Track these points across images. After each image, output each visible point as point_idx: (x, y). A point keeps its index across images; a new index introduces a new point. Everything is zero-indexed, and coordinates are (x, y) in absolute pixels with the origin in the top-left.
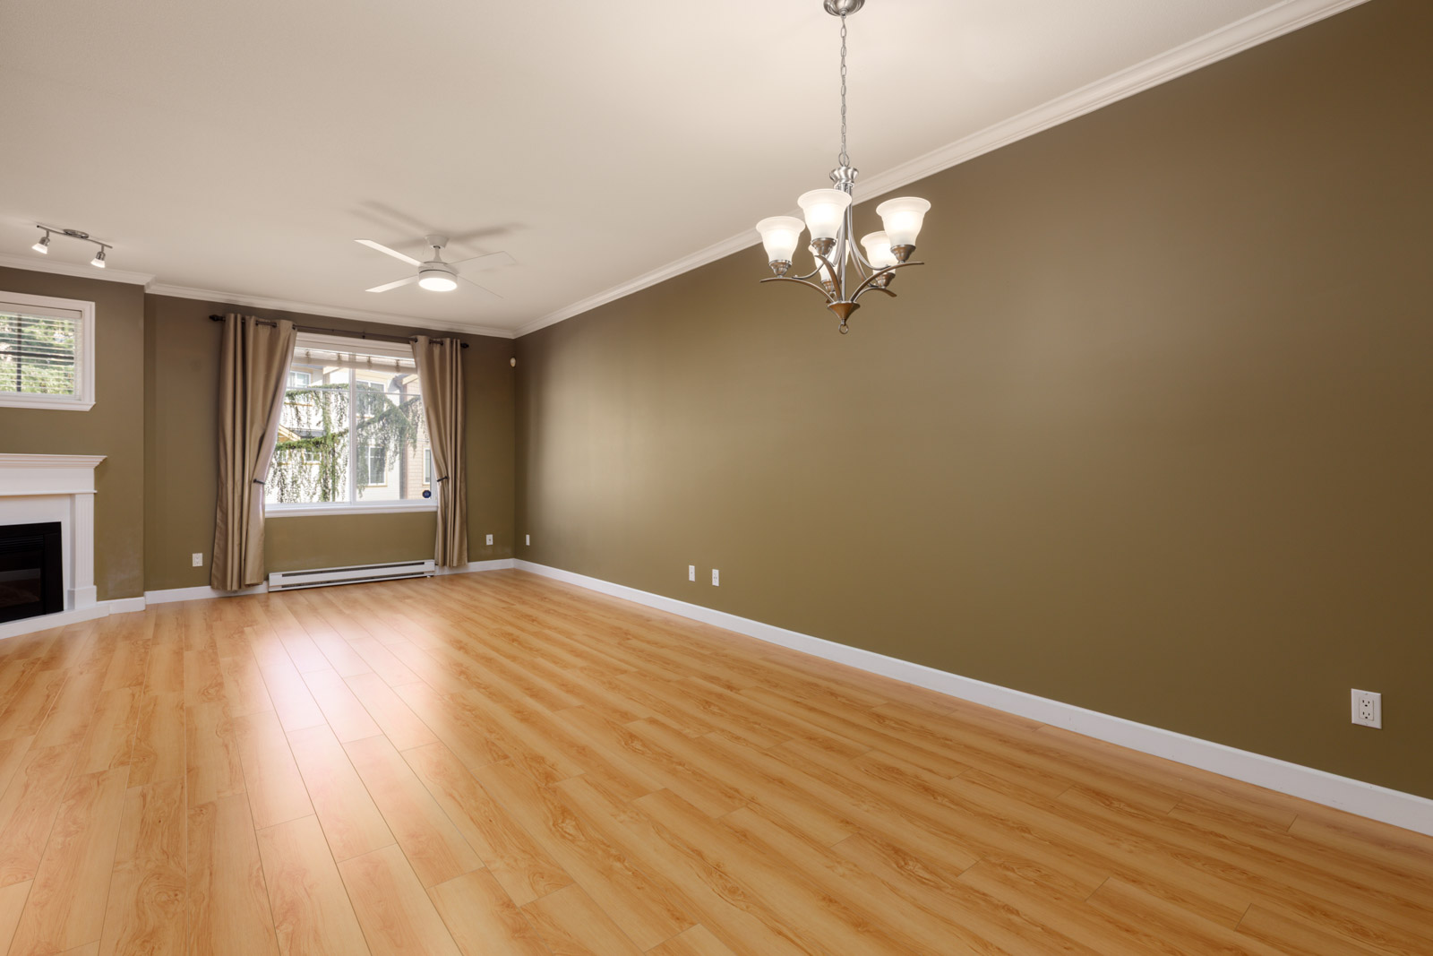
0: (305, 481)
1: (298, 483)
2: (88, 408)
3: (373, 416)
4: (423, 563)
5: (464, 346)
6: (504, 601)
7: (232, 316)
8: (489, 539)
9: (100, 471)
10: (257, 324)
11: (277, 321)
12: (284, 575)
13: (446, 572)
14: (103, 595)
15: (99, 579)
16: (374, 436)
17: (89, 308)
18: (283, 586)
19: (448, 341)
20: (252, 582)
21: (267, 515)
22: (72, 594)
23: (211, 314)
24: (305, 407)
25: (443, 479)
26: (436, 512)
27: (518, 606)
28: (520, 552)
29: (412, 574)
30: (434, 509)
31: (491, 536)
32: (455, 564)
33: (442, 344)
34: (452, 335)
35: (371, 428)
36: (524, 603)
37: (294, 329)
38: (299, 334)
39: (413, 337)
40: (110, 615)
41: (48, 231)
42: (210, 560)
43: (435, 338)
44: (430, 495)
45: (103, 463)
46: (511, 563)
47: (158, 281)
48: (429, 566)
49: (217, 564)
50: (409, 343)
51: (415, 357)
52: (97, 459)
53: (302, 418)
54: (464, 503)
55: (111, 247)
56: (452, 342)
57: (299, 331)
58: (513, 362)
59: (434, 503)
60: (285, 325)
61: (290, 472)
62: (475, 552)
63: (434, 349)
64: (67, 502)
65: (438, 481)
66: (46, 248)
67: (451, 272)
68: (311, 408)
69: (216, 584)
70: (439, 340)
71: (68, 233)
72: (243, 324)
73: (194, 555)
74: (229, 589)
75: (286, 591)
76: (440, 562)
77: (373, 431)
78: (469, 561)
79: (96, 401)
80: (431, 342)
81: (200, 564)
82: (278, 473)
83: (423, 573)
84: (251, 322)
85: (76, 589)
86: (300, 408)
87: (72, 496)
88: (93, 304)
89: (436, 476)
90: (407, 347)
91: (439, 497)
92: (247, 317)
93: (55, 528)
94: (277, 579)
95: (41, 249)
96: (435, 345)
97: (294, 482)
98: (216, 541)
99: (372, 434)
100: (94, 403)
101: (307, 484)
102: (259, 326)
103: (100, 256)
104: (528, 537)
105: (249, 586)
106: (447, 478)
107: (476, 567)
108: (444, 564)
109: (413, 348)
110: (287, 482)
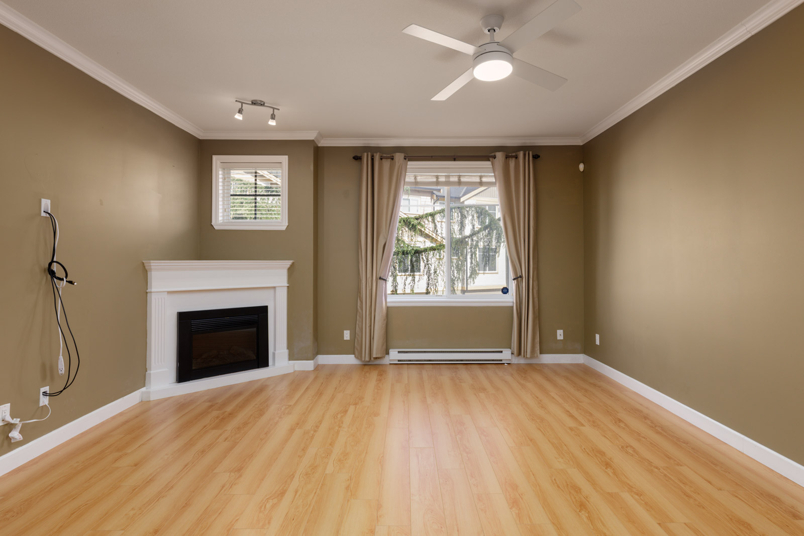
0: (441, 272)
1: (437, 273)
2: (284, 228)
3: (480, 227)
4: (501, 352)
5: (536, 157)
6: (571, 416)
7: (365, 154)
8: (560, 335)
9: (291, 270)
10: (381, 159)
11: (394, 155)
12: (399, 352)
13: (521, 361)
14: (292, 357)
15: (290, 346)
16: (482, 240)
17: (284, 159)
18: (399, 361)
19: (521, 154)
20: (377, 356)
21: (389, 305)
22: (274, 354)
23: (354, 156)
24: (440, 223)
25: (518, 278)
26: (512, 307)
27: (588, 430)
28: (589, 349)
29: (493, 360)
30: (511, 304)
31: (562, 331)
32: (528, 356)
33: (516, 157)
34: (525, 148)
35: (481, 235)
36: (595, 424)
37: (405, 159)
38: (409, 163)
39: (493, 154)
40: (295, 371)
41: (242, 103)
42: (353, 335)
43: (510, 153)
44: (508, 291)
45: (292, 265)
46: (581, 359)
47: (321, 135)
48: (506, 355)
49: (358, 340)
50: (489, 161)
51: (494, 172)
52: (288, 263)
53: (438, 230)
54: (536, 300)
55: (279, 109)
56: (525, 155)
57: (410, 160)
58: (581, 167)
59: (510, 299)
60: (399, 157)
61: (433, 266)
62: (545, 345)
63: (510, 162)
64: (272, 291)
65: (514, 279)
66: (241, 115)
67: (507, 51)
68: (443, 223)
69: (357, 354)
70: (514, 154)
71: (254, 103)
72: (373, 160)
73: (345, 332)
74: (363, 359)
75: (400, 364)
76: (515, 352)
77: (482, 237)
78: (541, 353)
79: (288, 223)
80: (507, 157)
81: (348, 339)
82: (427, 266)
83: (501, 360)
84: (377, 157)
85: (276, 352)
86: (437, 224)
87: (274, 288)
88: (287, 157)
89: (512, 276)
90: (487, 164)
91: (514, 294)
92: (375, 154)
93: (263, 310)
94: (394, 355)
95: (239, 117)
96: (510, 159)
97: (435, 272)
98: (357, 322)
99: (481, 239)
100: (287, 224)
101: (442, 274)
102: (383, 160)
103: (273, 117)
104: (597, 336)
105: (376, 358)
106: (521, 277)
107: (548, 359)
108: (519, 354)
109: (492, 165)
110: (431, 272)
